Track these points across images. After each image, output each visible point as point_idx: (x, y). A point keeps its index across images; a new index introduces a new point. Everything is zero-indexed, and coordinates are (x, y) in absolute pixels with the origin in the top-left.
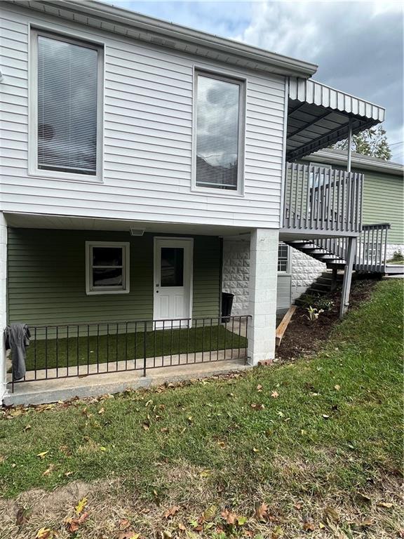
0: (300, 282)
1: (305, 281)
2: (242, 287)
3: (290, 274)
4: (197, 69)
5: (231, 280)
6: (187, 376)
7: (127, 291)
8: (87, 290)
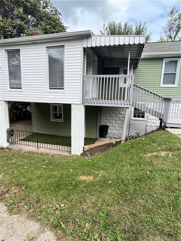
0: (153, 125)
1: (156, 124)
2: (118, 124)
3: (146, 120)
4: (47, 47)
5: (112, 120)
6: (49, 152)
7: (63, 121)
8: (51, 119)
